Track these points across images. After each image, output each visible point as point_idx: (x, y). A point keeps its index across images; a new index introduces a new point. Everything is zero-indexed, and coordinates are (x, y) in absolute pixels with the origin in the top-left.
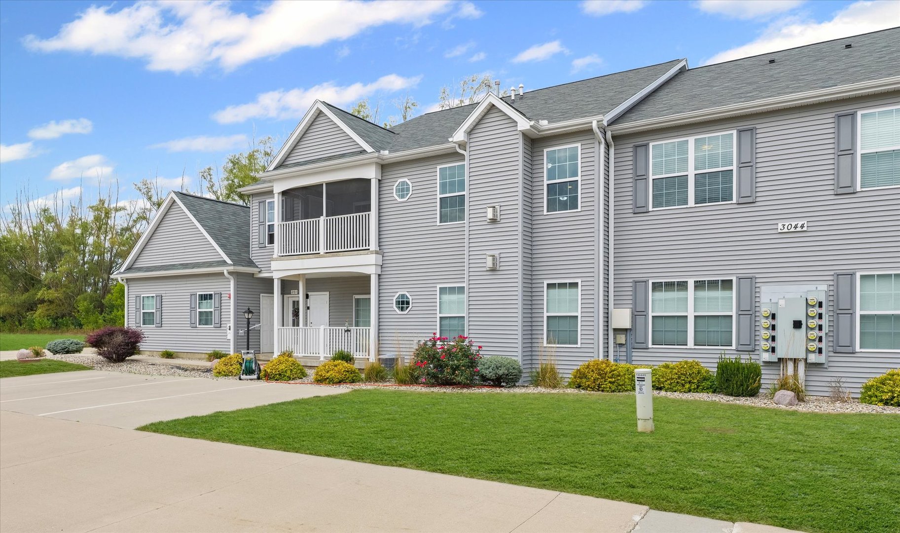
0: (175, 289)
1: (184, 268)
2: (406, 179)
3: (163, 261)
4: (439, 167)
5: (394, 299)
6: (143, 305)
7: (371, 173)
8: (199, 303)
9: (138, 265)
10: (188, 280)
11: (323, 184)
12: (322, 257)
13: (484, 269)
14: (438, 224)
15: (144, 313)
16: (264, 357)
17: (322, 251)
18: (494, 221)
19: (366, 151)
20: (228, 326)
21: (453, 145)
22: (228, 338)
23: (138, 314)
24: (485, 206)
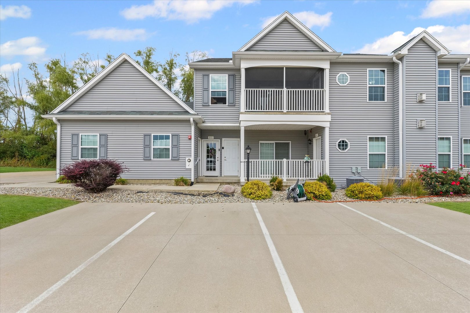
0: (124, 130)
1: (140, 114)
2: (345, 73)
3: (108, 108)
4: (368, 69)
5: (337, 143)
6: (81, 141)
7: (326, 65)
8: (153, 141)
9: (73, 109)
10: (139, 123)
11: (283, 68)
12: (285, 114)
13: (416, 128)
14: (368, 101)
15: (82, 148)
16: (208, 180)
17: (285, 111)
18: (421, 102)
19: (327, 51)
20: (187, 159)
21: (391, 57)
22: (187, 168)
23: (75, 149)
24: (416, 93)
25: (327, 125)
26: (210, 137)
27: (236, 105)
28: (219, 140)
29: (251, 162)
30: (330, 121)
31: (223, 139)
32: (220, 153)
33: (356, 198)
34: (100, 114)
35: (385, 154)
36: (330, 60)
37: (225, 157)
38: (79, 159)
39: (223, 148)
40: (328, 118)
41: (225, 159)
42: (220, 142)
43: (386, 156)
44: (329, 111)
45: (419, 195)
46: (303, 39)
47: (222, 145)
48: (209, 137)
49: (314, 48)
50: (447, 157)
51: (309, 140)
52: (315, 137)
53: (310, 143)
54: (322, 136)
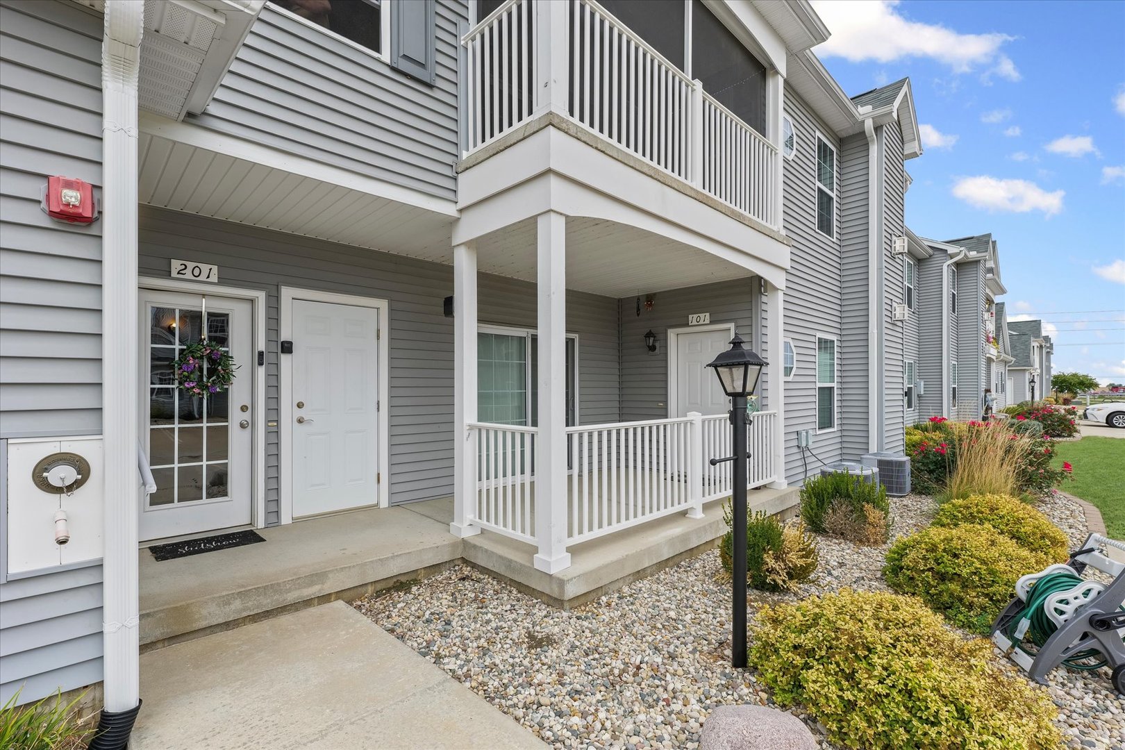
2: (790, 121)
4: (817, 133)
13: (890, 321)
14: (816, 228)
17: (698, 185)
18: (895, 256)
21: (862, 118)
24: (890, 232)
26: (191, 265)
27: (439, 83)
28: (261, 296)
30: (786, 271)
31: (287, 293)
32: (268, 375)
35: (832, 388)
36: (786, 48)
37: (300, 405)
39: (287, 348)
40: (785, 256)
41: (299, 413)
42: (268, 307)
43: (836, 392)
47: (277, 331)
48: (176, 265)
51: (649, 335)
52: (687, 325)
53: (654, 344)
54: (741, 322)
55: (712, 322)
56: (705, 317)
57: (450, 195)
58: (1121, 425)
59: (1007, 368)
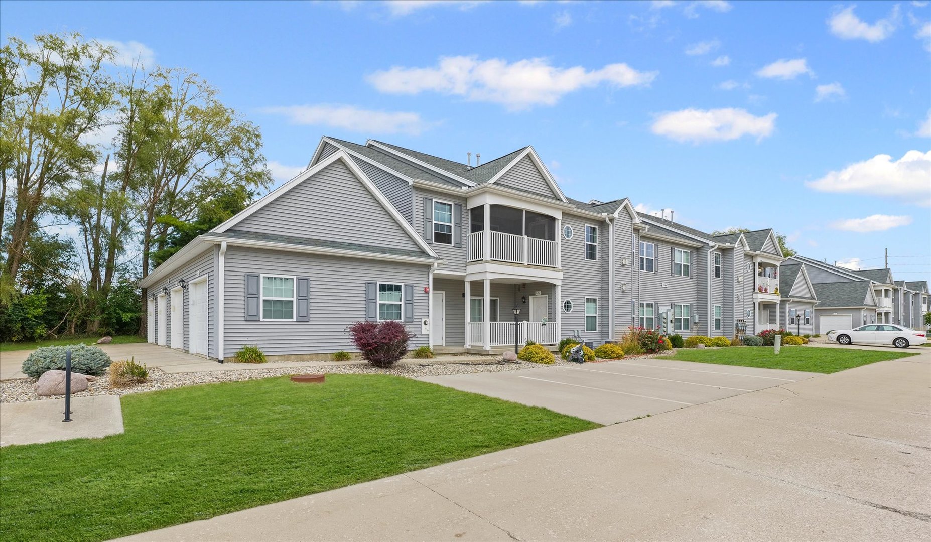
0: (337, 273)
2: (569, 226)
4: (585, 225)
6: (264, 288)
7: (558, 215)
10: (359, 264)
11: (522, 211)
12: (525, 267)
13: (620, 291)
14: (586, 259)
15: (264, 301)
17: (526, 263)
18: (623, 266)
19: (562, 201)
20: (423, 320)
21: (604, 217)
22: (423, 333)
23: (253, 301)
24: (620, 257)
25: (558, 283)
27: (463, 246)
29: (519, 324)
30: (562, 278)
33: (609, 358)
34: (306, 244)
35: (596, 316)
36: (562, 210)
38: (260, 321)
40: (560, 275)
43: (597, 318)
44: (560, 268)
45: (638, 353)
46: (541, 181)
49: (548, 194)
50: (651, 320)
51: (524, 298)
52: (535, 295)
53: (525, 301)
54: (549, 295)
55: (542, 294)
56: (540, 292)
57: (465, 271)
58: (844, 343)
59: (814, 308)
